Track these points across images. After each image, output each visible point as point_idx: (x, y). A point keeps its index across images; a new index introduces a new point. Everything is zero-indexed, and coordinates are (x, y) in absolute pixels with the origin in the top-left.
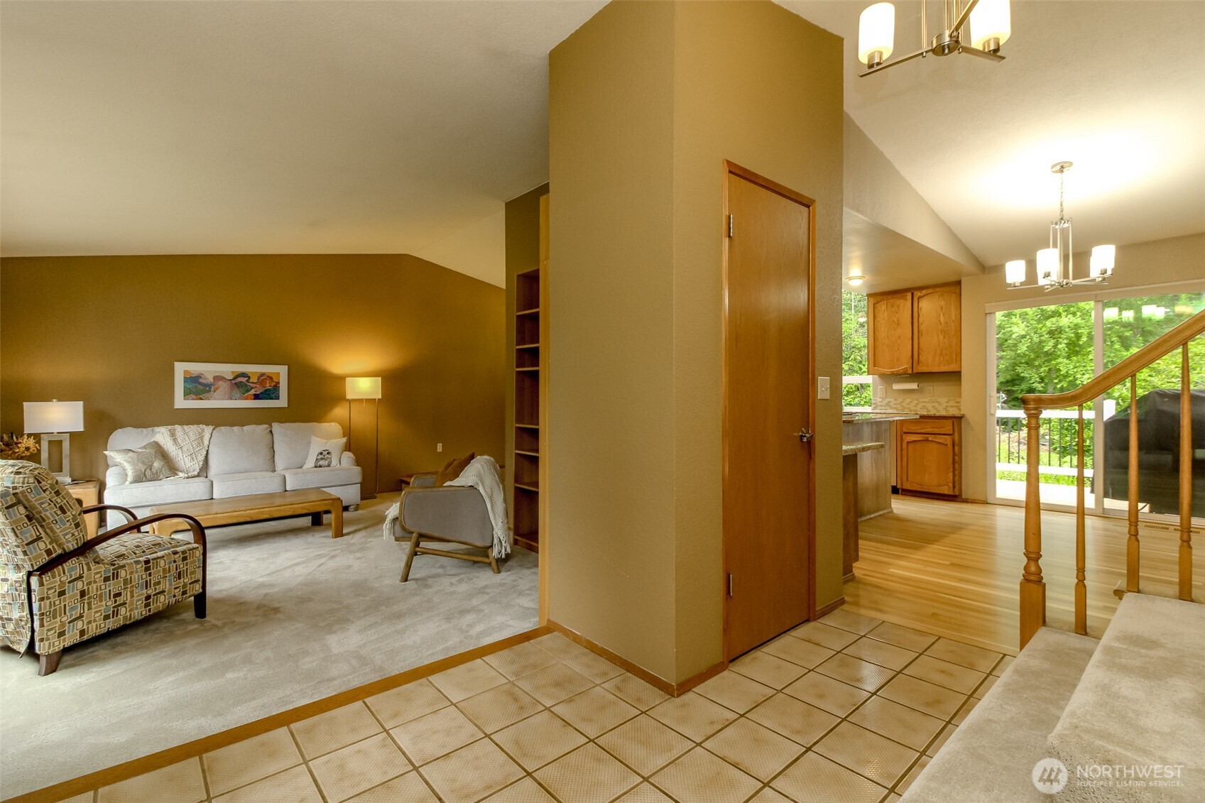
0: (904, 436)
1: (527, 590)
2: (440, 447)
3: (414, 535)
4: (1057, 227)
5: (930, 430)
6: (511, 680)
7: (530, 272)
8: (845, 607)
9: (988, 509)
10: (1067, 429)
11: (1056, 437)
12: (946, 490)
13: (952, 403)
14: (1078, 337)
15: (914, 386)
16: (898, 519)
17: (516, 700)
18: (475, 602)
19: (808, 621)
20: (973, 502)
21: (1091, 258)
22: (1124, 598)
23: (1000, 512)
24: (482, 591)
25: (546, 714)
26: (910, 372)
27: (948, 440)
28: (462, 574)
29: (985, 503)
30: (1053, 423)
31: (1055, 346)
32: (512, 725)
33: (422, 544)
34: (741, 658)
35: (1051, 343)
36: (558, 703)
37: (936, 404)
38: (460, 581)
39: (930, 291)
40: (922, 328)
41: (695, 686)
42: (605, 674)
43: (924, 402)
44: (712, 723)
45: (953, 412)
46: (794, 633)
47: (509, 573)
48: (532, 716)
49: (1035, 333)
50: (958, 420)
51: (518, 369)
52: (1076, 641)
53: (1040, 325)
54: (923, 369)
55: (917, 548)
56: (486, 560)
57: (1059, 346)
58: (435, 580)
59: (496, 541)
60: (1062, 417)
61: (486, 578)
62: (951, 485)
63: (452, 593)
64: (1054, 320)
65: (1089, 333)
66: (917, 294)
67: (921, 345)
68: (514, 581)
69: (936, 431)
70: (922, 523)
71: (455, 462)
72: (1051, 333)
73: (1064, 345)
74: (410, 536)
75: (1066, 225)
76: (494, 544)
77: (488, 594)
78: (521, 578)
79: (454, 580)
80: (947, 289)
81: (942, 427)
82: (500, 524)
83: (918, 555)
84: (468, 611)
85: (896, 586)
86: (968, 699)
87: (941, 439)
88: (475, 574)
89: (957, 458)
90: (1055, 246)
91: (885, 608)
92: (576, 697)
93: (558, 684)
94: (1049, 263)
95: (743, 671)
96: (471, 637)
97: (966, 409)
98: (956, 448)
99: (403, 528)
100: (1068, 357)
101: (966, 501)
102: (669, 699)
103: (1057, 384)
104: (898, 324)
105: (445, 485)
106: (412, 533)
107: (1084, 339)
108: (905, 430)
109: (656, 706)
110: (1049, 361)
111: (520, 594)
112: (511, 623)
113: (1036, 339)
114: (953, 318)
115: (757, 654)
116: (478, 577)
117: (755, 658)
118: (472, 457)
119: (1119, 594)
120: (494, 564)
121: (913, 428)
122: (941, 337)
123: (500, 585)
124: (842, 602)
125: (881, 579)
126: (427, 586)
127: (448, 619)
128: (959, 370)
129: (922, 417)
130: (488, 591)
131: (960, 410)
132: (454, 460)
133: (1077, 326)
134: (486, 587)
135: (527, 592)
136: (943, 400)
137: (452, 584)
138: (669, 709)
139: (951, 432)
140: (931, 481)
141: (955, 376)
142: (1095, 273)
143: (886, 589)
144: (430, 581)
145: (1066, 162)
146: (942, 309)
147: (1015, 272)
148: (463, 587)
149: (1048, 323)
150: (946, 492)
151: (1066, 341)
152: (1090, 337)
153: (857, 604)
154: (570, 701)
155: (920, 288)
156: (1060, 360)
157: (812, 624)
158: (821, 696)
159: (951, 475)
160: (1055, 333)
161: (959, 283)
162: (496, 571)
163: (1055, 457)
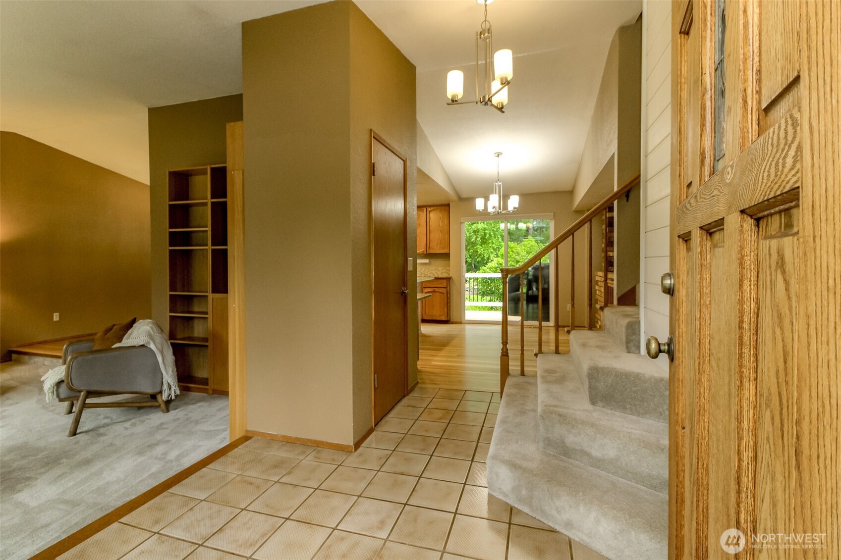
0: (423, 289)
1: (201, 419)
2: (56, 317)
3: (82, 393)
4: (497, 184)
5: (436, 286)
6: (239, 473)
7: (183, 171)
8: (419, 385)
9: (462, 326)
10: (485, 283)
11: (481, 287)
12: (443, 318)
13: (444, 271)
14: (485, 234)
15: (427, 261)
16: (425, 336)
17: (251, 483)
18: (158, 436)
19: (404, 396)
20: (456, 323)
21: (509, 200)
22: (538, 356)
23: (468, 327)
24: (160, 427)
25: (277, 486)
26: (425, 253)
27: (444, 290)
28: (133, 419)
29: (460, 323)
30: (479, 280)
31: (476, 239)
32: (257, 498)
33: (88, 401)
34: (380, 423)
35: (475, 237)
36: (282, 477)
37: (437, 271)
38: (134, 425)
39: (435, 208)
40: (431, 228)
41: (362, 444)
42: (304, 452)
43: (431, 270)
44: (380, 458)
45: (445, 275)
46: (400, 404)
47: (177, 410)
48: (268, 489)
49: (468, 231)
50: (448, 279)
51: (171, 248)
52: (522, 379)
53: (470, 228)
54: (432, 251)
55: (440, 350)
56: (156, 404)
57: (478, 239)
58: (107, 428)
59: (165, 387)
60: (483, 277)
61: (156, 418)
62: (446, 315)
63: (132, 435)
64: (475, 225)
65: (490, 233)
66: (429, 209)
67: (431, 238)
68: (186, 415)
69: (439, 286)
70: (436, 337)
71: (115, 327)
72: (474, 232)
73: (479, 239)
74: (77, 394)
75: (500, 183)
76: (164, 389)
77: (167, 429)
78: (191, 412)
79: (127, 425)
80: (443, 208)
81: (442, 284)
82: (170, 372)
83: (442, 353)
84: (157, 444)
85: (438, 371)
86: (486, 415)
87: (440, 290)
88: (146, 417)
89: (448, 300)
90: (496, 193)
91: (438, 382)
92: (293, 470)
93: (275, 467)
94: (494, 201)
95: (383, 429)
96: (171, 461)
97: (452, 274)
98: (448, 295)
99: (71, 389)
100: (481, 245)
101: (453, 323)
102: (350, 454)
103: (477, 259)
104: (419, 225)
105: (114, 346)
106: (80, 391)
107: (488, 236)
108: (424, 286)
109: (345, 460)
110: (473, 247)
111: (197, 423)
112: (200, 443)
113: (468, 235)
114: (446, 224)
115: (387, 418)
116: (150, 419)
117: (387, 421)
118: (134, 321)
119: (536, 355)
120: (163, 406)
121: (428, 285)
122: (440, 234)
123: (175, 420)
124: (417, 383)
125: (430, 368)
126: (100, 435)
127: (140, 453)
128: (448, 252)
129: (436, 278)
130: (166, 427)
131: (449, 274)
132: (114, 325)
133: (485, 229)
134: (162, 424)
135: (203, 420)
136: (440, 269)
137: (126, 429)
138: (353, 460)
139: (446, 286)
140: (438, 314)
141: (446, 256)
142: (511, 208)
143: (432, 373)
144: (102, 431)
145: (500, 153)
146: (440, 218)
147: (479, 204)
148: (140, 428)
149: (473, 227)
150: (444, 319)
151: (480, 237)
152: (490, 235)
153: (424, 383)
154: (289, 473)
155: (430, 206)
156: (478, 246)
157: (406, 398)
158: (427, 431)
159: (446, 309)
160: (476, 232)
161: (448, 205)
162: (165, 411)
163: (480, 297)
